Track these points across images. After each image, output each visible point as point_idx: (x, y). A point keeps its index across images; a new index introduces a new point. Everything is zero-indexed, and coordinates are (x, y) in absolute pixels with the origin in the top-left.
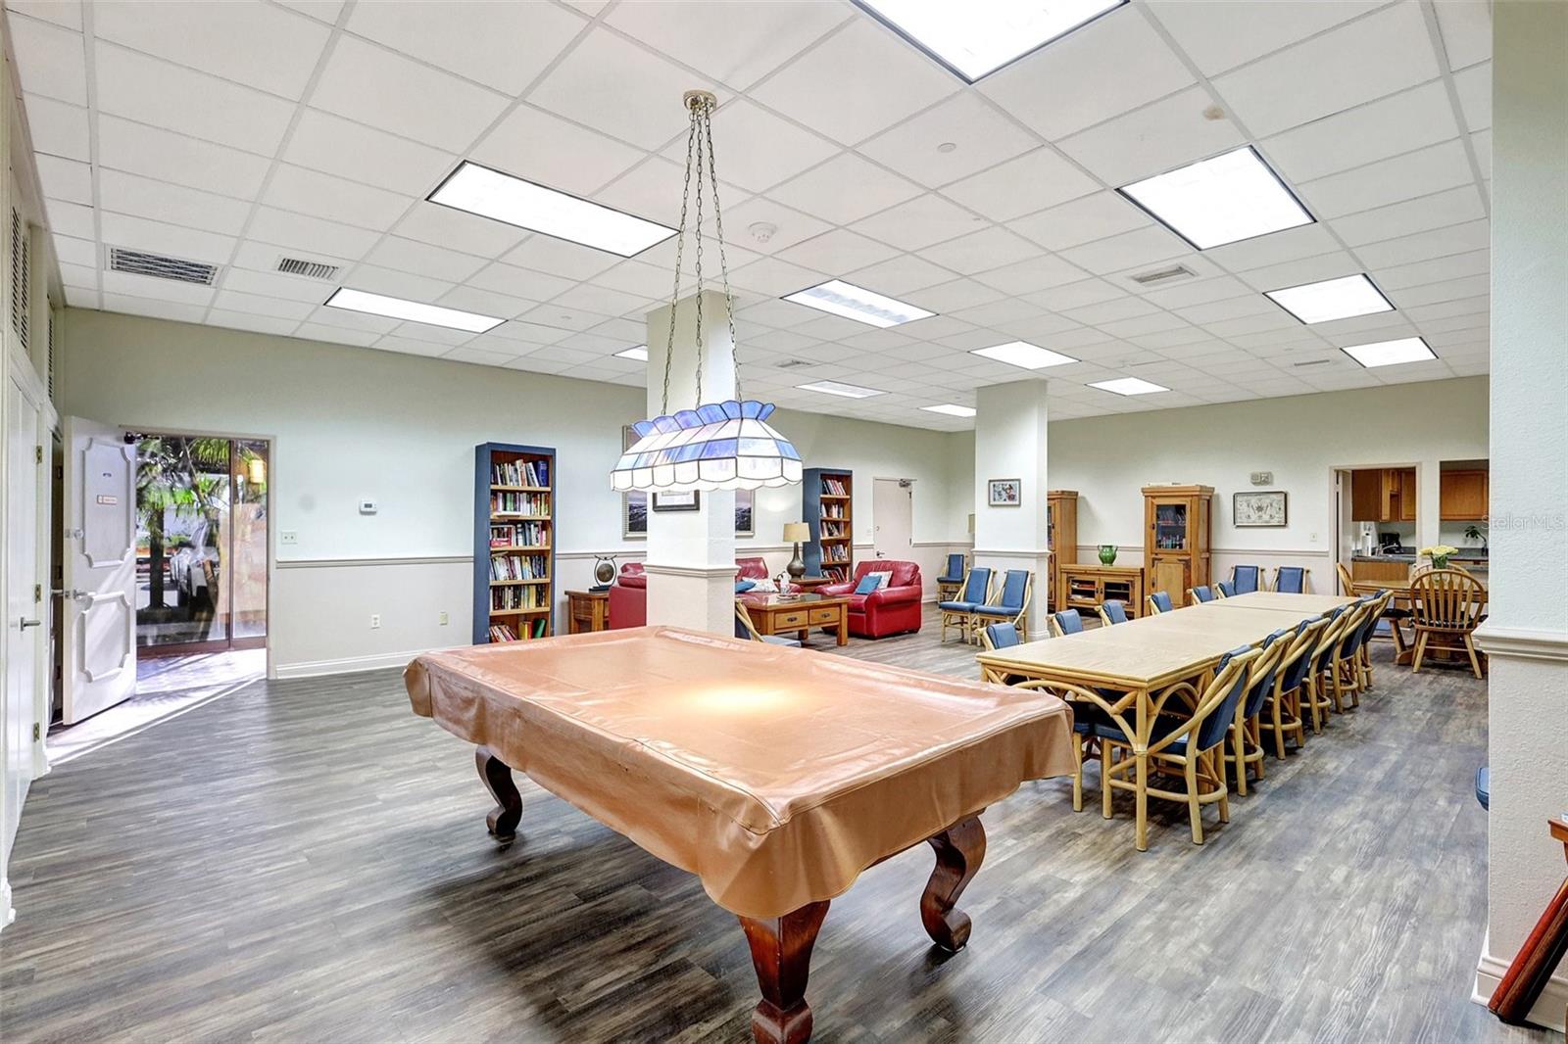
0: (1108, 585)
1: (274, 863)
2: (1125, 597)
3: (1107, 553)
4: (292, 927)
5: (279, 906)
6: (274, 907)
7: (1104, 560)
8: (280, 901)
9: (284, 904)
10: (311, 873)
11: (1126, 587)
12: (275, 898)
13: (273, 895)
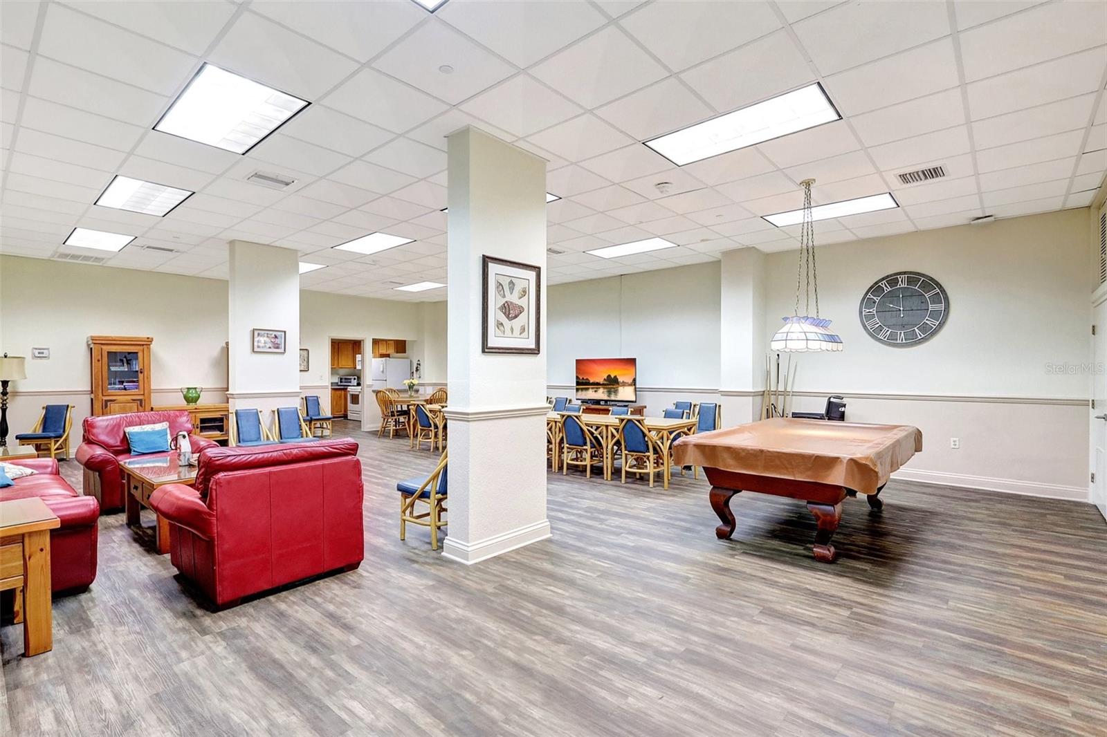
0: (203, 421)
1: (971, 611)
2: (221, 429)
3: (192, 394)
4: (982, 581)
5: (984, 590)
6: (987, 591)
7: (188, 400)
8: (982, 592)
9: (980, 590)
10: (952, 595)
11: (221, 420)
12: (983, 594)
13: (984, 596)
